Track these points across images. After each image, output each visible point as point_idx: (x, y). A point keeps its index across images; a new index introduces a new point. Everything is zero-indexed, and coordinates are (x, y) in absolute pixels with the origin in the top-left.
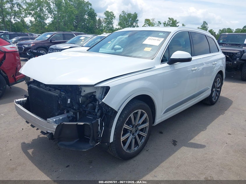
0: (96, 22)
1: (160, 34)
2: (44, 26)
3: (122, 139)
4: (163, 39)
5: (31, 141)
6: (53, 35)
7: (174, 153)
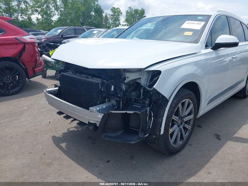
0: (102, 19)
1: (199, 18)
2: (51, 23)
3: (171, 131)
4: (204, 23)
5: (62, 134)
6: (64, 30)
7: (221, 148)
